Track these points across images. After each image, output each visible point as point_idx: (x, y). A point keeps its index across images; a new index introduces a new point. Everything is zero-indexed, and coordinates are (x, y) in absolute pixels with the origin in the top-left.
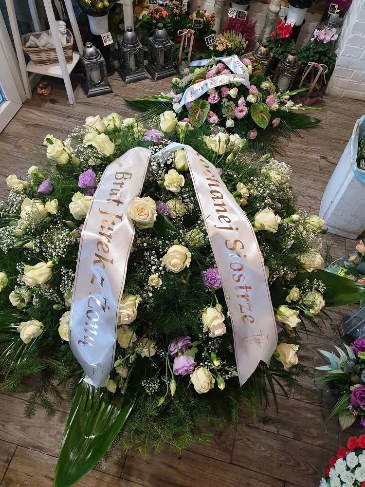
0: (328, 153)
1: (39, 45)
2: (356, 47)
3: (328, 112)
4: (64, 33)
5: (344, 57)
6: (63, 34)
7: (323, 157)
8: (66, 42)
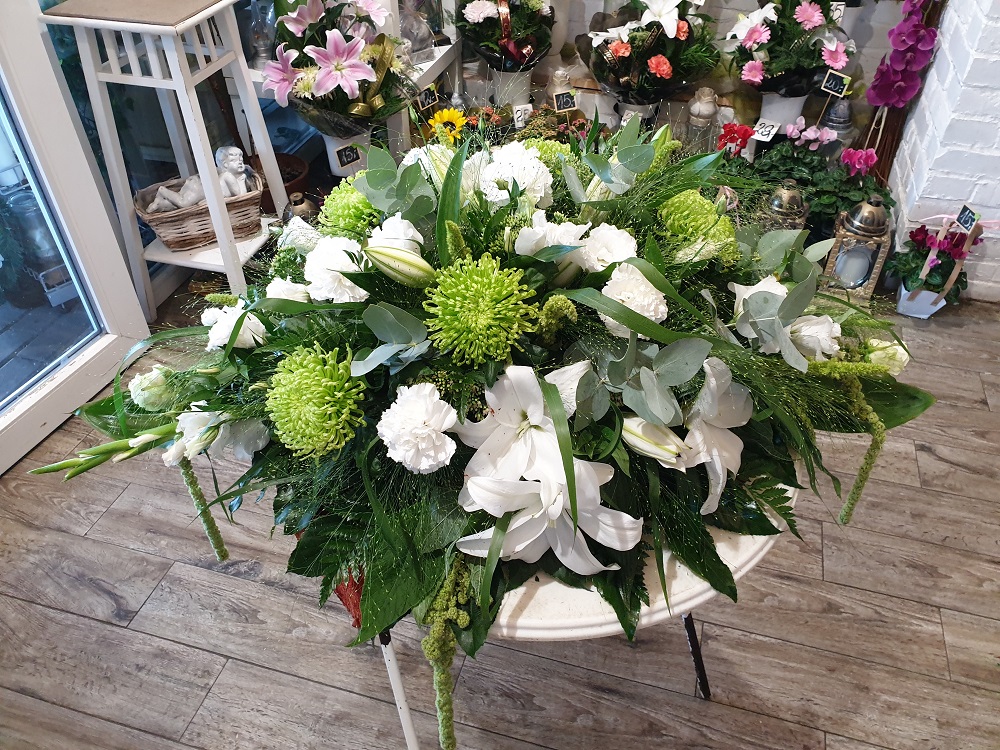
0: (934, 436)
1: (180, 203)
2: (956, 177)
3: (904, 329)
4: (240, 170)
5: (928, 203)
6: (237, 174)
7: (922, 448)
8: (245, 190)
